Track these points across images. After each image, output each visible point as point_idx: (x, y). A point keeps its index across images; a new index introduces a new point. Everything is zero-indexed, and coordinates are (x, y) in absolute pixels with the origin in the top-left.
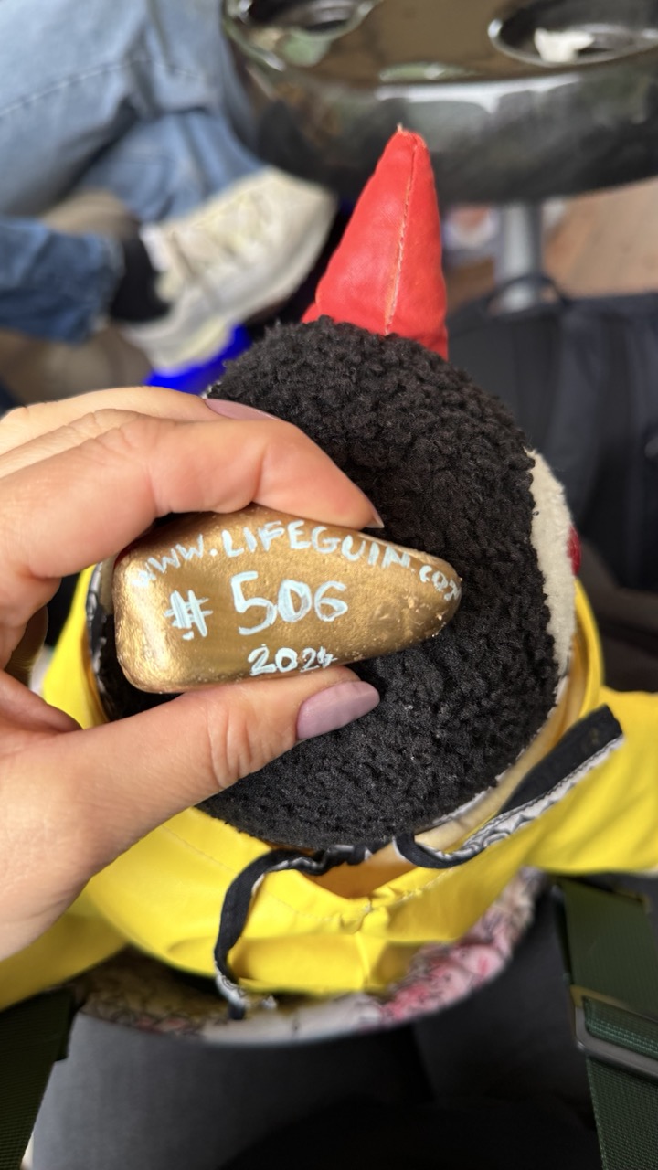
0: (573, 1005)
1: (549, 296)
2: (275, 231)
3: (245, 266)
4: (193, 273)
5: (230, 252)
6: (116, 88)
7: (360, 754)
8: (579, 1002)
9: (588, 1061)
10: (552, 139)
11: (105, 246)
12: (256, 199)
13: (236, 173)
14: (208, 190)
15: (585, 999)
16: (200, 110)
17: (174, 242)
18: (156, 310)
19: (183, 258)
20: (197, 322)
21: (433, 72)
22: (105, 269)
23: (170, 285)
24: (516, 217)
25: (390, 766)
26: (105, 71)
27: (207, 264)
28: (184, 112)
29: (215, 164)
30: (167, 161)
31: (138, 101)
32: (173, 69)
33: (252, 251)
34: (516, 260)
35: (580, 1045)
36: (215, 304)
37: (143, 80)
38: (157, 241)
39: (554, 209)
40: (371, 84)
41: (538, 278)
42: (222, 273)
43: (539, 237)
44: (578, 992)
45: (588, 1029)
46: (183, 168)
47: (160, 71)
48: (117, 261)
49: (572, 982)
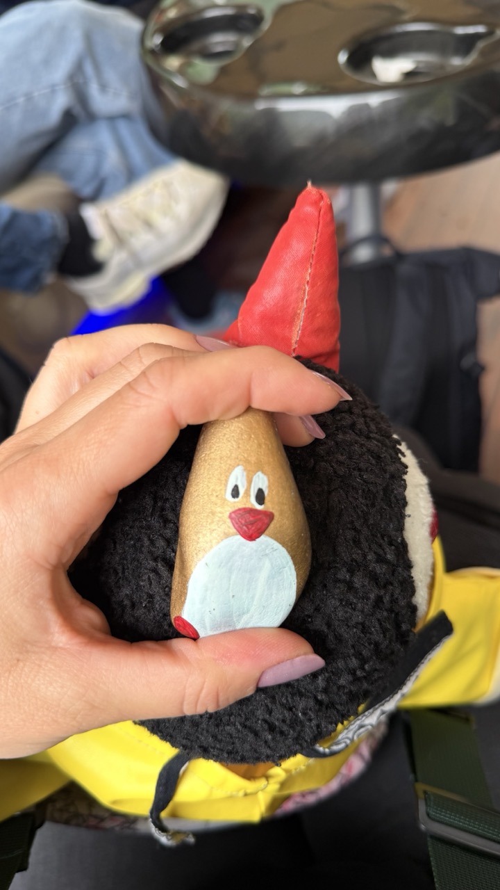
0: (417, 797)
1: (387, 252)
2: (182, 210)
3: (160, 235)
4: (120, 240)
5: (148, 224)
6: (61, 101)
7: (259, 712)
8: (421, 795)
9: (429, 839)
10: (387, 136)
11: (54, 221)
12: (167, 185)
13: (154, 164)
14: (131, 176)
15: (425, 792)
16: (126, 116)
17: (106, 217)
18: (92, 267)
19: (113, 230)
20: (123, 276)
21: (298, 88)
22: (54, 238)
23: (104, 249)
24: (362, 194)
25: (284, 721)
26: (53, 90)
27: (131, 234)
28: (112, 119)
29: (137, 156)
30: (100, 153)
31: (78, 110)
32: (104, 87)
33: (165, 224)
34: (362, 225)
35: (423, 827)
36: (137, 262)
37: (81, 96)
38: (92, 215)
39: (390, 188)
40: (251, 96)
41: (378, 238)
42: (142, 241)
43: (379, 208)
44: (420, 787)
45: (428, 815)
46: (112, 158)
47: (94, 90)
48: (62, 231)
49: (416, 780)
